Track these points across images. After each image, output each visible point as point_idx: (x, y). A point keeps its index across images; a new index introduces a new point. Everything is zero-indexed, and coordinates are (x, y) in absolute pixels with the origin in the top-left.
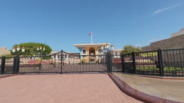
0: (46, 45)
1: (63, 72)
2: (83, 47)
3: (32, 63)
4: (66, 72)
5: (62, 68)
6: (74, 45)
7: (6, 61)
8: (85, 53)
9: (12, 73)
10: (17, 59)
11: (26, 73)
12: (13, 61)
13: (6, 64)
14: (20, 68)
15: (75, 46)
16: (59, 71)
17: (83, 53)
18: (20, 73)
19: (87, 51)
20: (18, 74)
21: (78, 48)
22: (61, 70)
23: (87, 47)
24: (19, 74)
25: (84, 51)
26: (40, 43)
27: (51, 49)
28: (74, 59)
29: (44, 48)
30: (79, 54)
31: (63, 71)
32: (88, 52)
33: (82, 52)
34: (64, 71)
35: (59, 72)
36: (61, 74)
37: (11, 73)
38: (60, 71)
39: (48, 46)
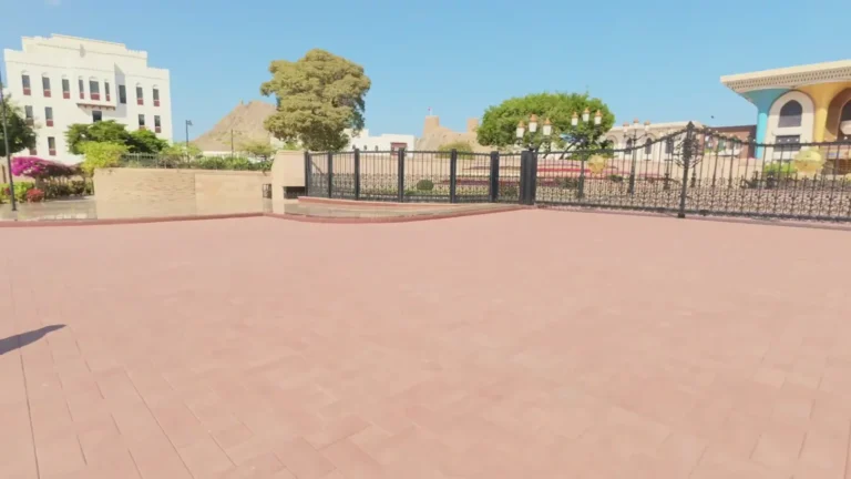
0: (589, 99)
1: (690, 212)
2: (789, 85)
3: (574, 174)
4: (704, 212)
5: (683, 196)
6: (724, 79)
7: (500, 165)
8: (798, 123)
9: (519, 202)
10: (530, 159)
11: (556, 204)
12: (519, 165)
13: (501, 173)
14: (539, 189)
15: (732, 85)
16: (671, 207)
17: (781, 125)
18: (539, 202)
19: (815, 108)
20: (532, 204)
21: (748, 95)
22: (679, 201)
23: (814, 83)
24: (535, 205)
25: (792, 111)
26: (570, 94)
27: (613, 116)
28: (717, 156)
29: (586, 111)
30: (753, 130)
31: (687, 208)
32: (823, 113)
33: (775, 118)
34: (693, 208)
35: (674, 210)
36: (681, 216)
37: (515, 202)
38: (677, 207)
39: (599, 102)
